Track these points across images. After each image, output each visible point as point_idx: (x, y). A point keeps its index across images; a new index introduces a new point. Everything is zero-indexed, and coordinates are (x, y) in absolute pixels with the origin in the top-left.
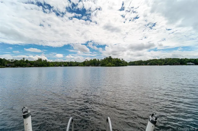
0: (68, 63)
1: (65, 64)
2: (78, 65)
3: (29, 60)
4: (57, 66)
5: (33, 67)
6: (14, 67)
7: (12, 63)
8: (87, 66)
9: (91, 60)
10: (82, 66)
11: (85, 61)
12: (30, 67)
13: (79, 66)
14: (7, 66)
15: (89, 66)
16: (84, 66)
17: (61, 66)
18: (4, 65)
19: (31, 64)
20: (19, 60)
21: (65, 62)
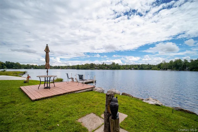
0: (139, 66)
1: (135, 67)
2: (151, 68)
3: (107, 64)
4: (127, 69)
5: (109, 69)
6: (98, 69)
7: (98, 66)
8: (164, 69)
9: (171, 62)
10: (156, 70)
11: (161, 64)
12: (107, 69)
13: (153, 70)
14: (95, 69)
15: (167, 69)
16: (159, 70)
17: (131, 70)
18: (94, 68)
19: (108, 67)
20: (101, 64)
21: (135, 65)
